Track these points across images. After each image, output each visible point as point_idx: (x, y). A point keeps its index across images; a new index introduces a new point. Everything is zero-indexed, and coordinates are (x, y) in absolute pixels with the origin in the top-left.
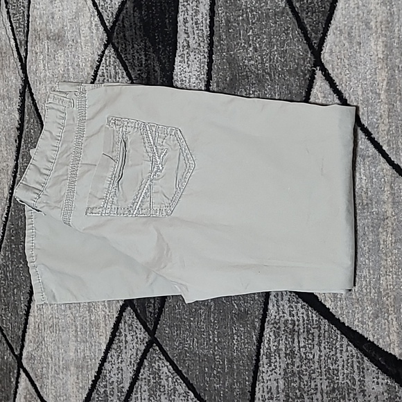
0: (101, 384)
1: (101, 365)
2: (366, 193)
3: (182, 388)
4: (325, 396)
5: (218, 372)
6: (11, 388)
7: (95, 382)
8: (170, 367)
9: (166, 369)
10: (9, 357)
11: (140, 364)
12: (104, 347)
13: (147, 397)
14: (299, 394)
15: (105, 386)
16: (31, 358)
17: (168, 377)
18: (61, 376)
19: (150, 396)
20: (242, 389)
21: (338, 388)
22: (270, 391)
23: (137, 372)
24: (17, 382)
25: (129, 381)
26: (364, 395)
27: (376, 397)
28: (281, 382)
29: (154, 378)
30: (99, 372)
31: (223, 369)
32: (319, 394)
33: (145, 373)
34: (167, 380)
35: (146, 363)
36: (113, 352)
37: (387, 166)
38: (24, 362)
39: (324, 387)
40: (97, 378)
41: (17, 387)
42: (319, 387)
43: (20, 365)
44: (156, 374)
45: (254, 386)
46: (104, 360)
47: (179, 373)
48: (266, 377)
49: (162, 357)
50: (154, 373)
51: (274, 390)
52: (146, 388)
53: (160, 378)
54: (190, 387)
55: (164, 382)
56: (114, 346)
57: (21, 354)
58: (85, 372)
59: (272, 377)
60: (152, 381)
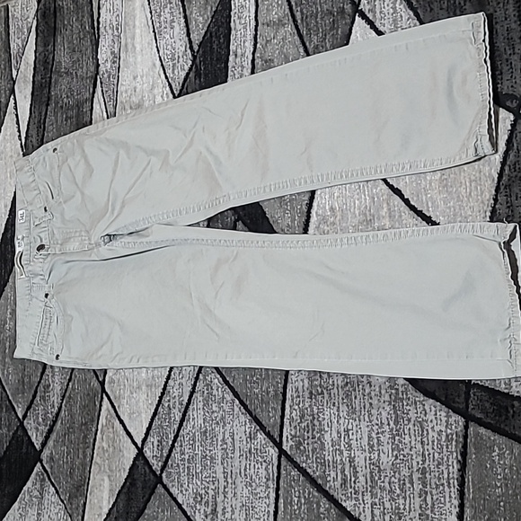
0: (166, 398)
1: (166, 383)
2: (370, 211)
3: (229, 396)
4: (340, 389)
5: (257, 379)
6: (95, 411)
7: (161, 398)
8: (221, 379)
9: (217, 381)
10: (95, 384)
11: (197, 378)
13: (201, 407)
14: (320, 390)
15: (169, 401)
16: (112, 381)
18: (134, 395)
19: (204, 405)
20: (276, 391)
21: (350, 382)
22: (297, 390)
23: (194, 386)
24: (101, 405)
25: (188, 394)
26: (371, 386)
27: (380, 386)
28: (306, 381)
29: (207, 390)
30: (164, 389)
31: (261, 375)
32: (335, 389)
33: (200, 385)
34: (217, 390)
35: (201, 377)
38: (106, 386)
39: (339, 382)
40: (163, 394)
41: (100, 410)
42: (336, 383)
43: (103, 390)
44: (209, 386)
45: (285, 388)
46: (168, 378)
47: (227, 382)
48: (294, 378)
50: (207, 385)
51: (300, 389)
52: (201, 398)
53: (212, 388)
54: (236, 395)
55: (215, 392)
57: (104, 380)
58: (153, 390)
59: (299, 378)
60: (206, 392)
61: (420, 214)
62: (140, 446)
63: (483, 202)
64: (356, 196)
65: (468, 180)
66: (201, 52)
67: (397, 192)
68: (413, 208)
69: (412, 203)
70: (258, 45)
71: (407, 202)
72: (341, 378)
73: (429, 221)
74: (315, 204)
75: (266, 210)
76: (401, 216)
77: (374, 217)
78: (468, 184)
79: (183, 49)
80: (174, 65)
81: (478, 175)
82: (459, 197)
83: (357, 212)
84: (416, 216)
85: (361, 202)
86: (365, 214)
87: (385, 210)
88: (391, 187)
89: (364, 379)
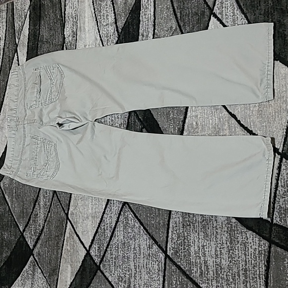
0: (102, 224)
1: (103, 216)
2: (218, 126)
3: (137, 225)
4: (200, 223)
5: (154, 216)
6: (63, 229)
7: (100, 224)
8: (133, 215)
9: (131, 216)
10: (63, 214)
11: (120, 214)
12: (104, 207)
13: (122, 229)
14: (188, 224)
15: (104, 226)
16: (72, 214)
17: (132, 219)
18: (85, 222)
19: (124, 229)
20: (164, 223)
21: (205, 220)
23: (118, 218)
24: (66, 226)
25: (115, 222)
26: (217, 222)
27: (222, 223)
28: (181, 218)
29: (126, 220)
30: (102, 219)
31: (155, 214)
32: (197, 223)
33: (121, 218)
34: (131, 221)
35: (122, 213)
36: (108, 209)
37: (227, 113)
38: (69, 216)
39: (199, 220)
40: (101, 222)
41: (66, 229)
42: (197, 220)
43: (68, 218)
44: (127, 218)
45: (169, 221)
46: (104, 213)
47: (136, 217)
48: (174, 216)
49: (129, 210)
50: (126, 218)
51: (177, 223)
52: (122, 225)
53: (128, 220)
54: (141, 224)
55: (130, 222)
56: (108, 206)
57: (68, 213)
58: (95, 219)
59: (177, 216)
60: (125, 222)
61: (246, 129)
62: (88, 249)
63: (282, 124)
64: (210, 118)
65: (274, 111)
66: (123, 33)
67: (234, 116)
68: (242, 125)
69: (242, 123)
70: (156, 31)
71: (239, 122)
72: (200, 217)
73: (251, 133)
74: (187, 121)
75: (159, 123)
76: (235, 130)
77: (220, 129)
78: (274, 114)
79: (113, 31)
80: (108, 40)
81: (279, 109)
82: (268, 121)
83: (211, 126)
84: (244, 130)
85: (213, 121)
86: (215, 128)
87: (227, 125)
88: (230, 113)
89: (213, 219)
